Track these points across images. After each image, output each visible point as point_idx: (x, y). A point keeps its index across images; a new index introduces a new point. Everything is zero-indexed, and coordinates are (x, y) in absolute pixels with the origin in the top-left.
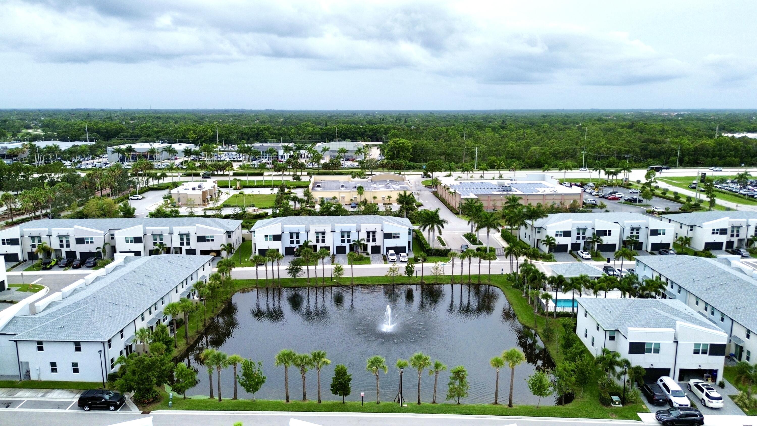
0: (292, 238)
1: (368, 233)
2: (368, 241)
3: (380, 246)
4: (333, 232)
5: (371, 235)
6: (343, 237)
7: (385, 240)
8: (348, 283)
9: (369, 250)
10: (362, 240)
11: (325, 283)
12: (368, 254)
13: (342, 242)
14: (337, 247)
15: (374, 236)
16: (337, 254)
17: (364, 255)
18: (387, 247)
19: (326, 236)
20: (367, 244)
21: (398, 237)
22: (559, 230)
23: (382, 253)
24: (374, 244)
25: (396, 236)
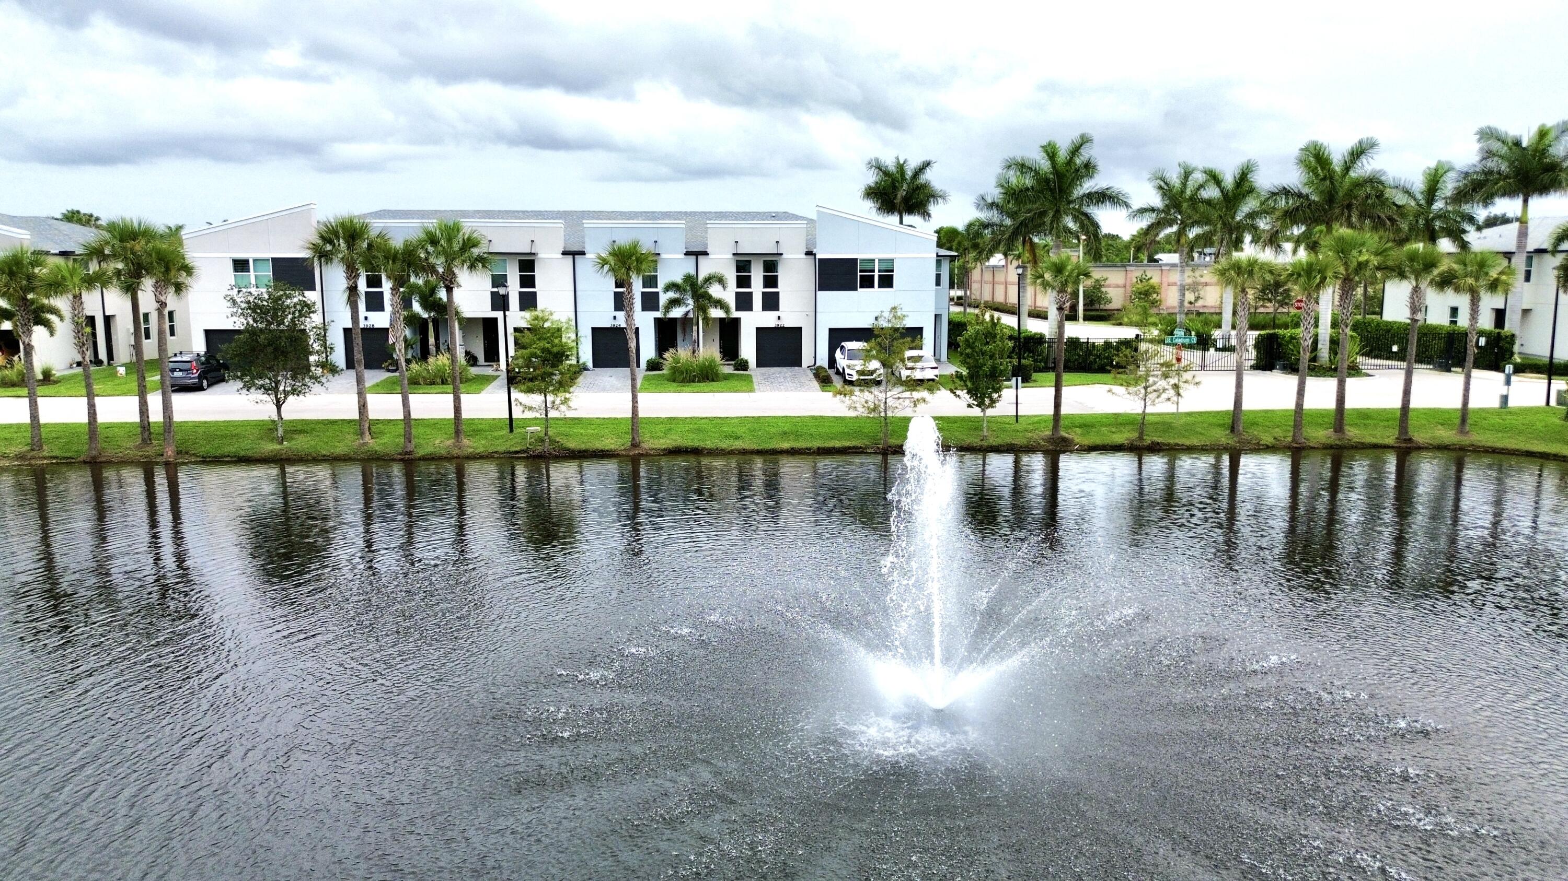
0: (374, 280)
1: (743, 265)
2: (744, 302)
3: (799, 330)
4: (574, 254)
5: (757, 276)
6: (622, 279)
7: (820, 294)
8: (610, 443)
9: (748, 349)
10: (709, 280)
11: (466, 442)
12: (743, 366)
13: (618, 308)
14: (594, 330)
15: (771, 281)
16: (595, 363)
17: (728, 370)
18: (832, 331)
19: (540, 275)
20: (737, 321)
21: (887, 281)
23: (807, 359)
24: (769, 320)
25: (876, 274)
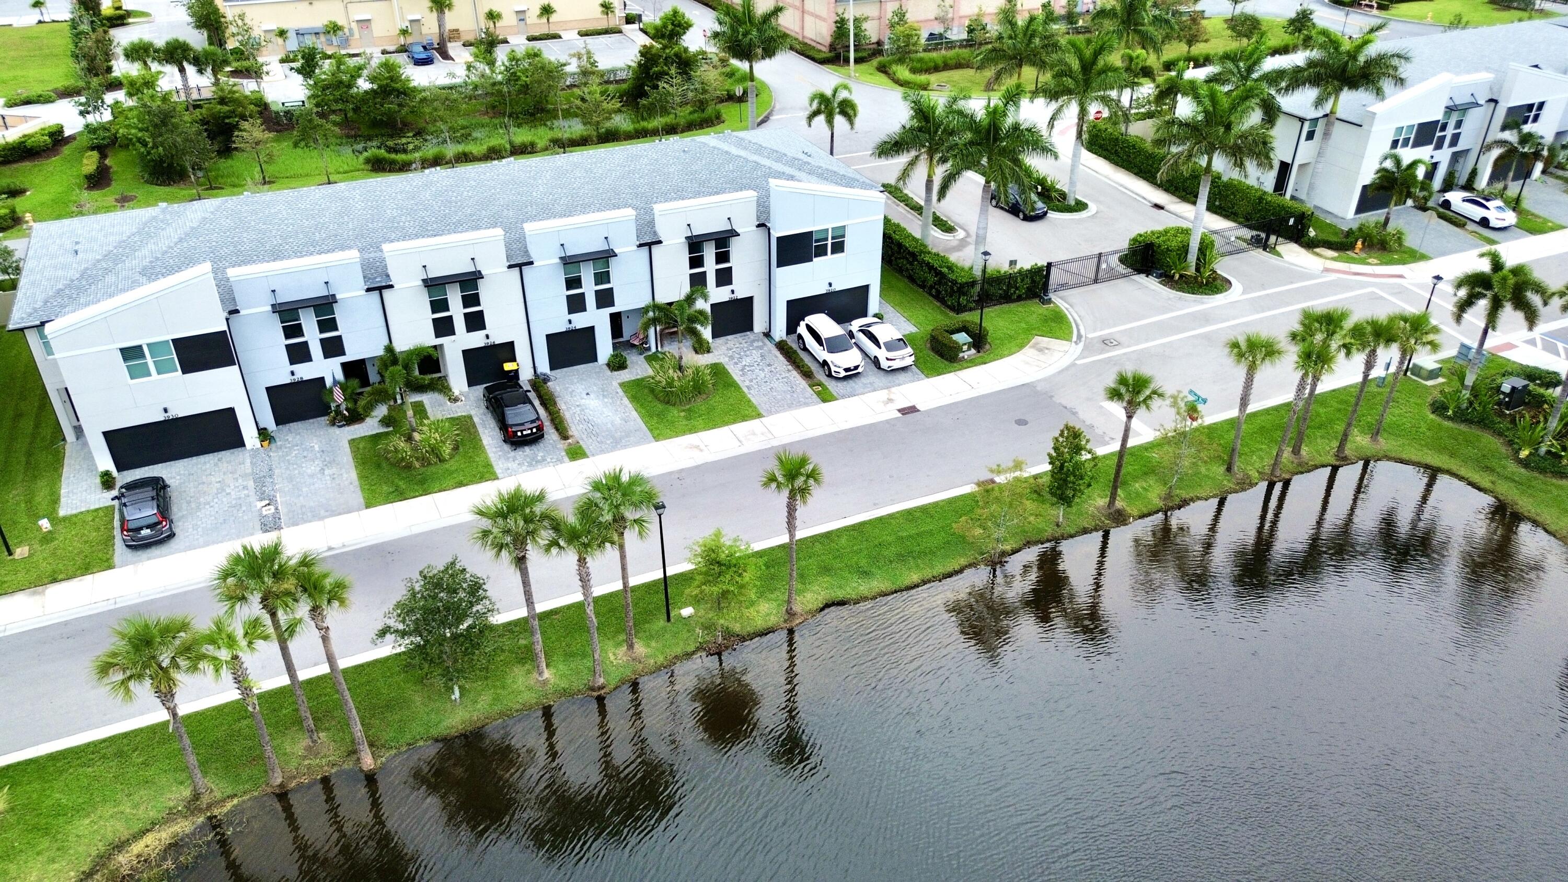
0: (293, 330)
1: (697, 245)
2: (699, 283)
3: (750, 300)
4: (521, 265)
6: (573, 282)
7: (778, 269)
11: (640, 649)
13: (571, 310)
14: (549, 337)
15: (723, 257)
16: (552, 368)
18: (789, 302)
19: (483, 291)
21: (838, 247)
22: (1405, 124)
23: (758, 324)
24: (723, 294)
25: (829, 242)
